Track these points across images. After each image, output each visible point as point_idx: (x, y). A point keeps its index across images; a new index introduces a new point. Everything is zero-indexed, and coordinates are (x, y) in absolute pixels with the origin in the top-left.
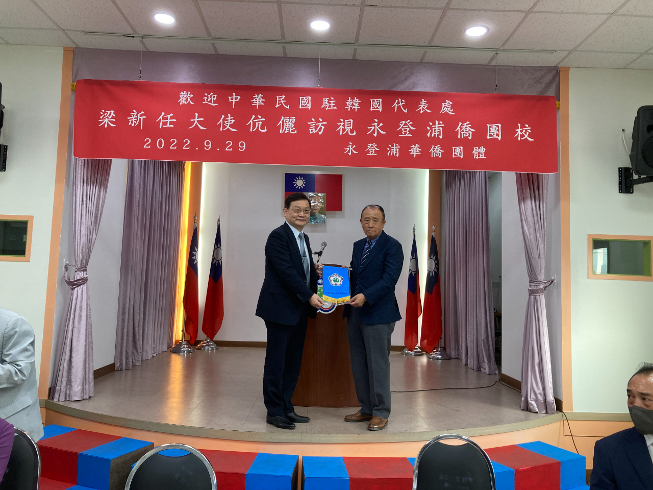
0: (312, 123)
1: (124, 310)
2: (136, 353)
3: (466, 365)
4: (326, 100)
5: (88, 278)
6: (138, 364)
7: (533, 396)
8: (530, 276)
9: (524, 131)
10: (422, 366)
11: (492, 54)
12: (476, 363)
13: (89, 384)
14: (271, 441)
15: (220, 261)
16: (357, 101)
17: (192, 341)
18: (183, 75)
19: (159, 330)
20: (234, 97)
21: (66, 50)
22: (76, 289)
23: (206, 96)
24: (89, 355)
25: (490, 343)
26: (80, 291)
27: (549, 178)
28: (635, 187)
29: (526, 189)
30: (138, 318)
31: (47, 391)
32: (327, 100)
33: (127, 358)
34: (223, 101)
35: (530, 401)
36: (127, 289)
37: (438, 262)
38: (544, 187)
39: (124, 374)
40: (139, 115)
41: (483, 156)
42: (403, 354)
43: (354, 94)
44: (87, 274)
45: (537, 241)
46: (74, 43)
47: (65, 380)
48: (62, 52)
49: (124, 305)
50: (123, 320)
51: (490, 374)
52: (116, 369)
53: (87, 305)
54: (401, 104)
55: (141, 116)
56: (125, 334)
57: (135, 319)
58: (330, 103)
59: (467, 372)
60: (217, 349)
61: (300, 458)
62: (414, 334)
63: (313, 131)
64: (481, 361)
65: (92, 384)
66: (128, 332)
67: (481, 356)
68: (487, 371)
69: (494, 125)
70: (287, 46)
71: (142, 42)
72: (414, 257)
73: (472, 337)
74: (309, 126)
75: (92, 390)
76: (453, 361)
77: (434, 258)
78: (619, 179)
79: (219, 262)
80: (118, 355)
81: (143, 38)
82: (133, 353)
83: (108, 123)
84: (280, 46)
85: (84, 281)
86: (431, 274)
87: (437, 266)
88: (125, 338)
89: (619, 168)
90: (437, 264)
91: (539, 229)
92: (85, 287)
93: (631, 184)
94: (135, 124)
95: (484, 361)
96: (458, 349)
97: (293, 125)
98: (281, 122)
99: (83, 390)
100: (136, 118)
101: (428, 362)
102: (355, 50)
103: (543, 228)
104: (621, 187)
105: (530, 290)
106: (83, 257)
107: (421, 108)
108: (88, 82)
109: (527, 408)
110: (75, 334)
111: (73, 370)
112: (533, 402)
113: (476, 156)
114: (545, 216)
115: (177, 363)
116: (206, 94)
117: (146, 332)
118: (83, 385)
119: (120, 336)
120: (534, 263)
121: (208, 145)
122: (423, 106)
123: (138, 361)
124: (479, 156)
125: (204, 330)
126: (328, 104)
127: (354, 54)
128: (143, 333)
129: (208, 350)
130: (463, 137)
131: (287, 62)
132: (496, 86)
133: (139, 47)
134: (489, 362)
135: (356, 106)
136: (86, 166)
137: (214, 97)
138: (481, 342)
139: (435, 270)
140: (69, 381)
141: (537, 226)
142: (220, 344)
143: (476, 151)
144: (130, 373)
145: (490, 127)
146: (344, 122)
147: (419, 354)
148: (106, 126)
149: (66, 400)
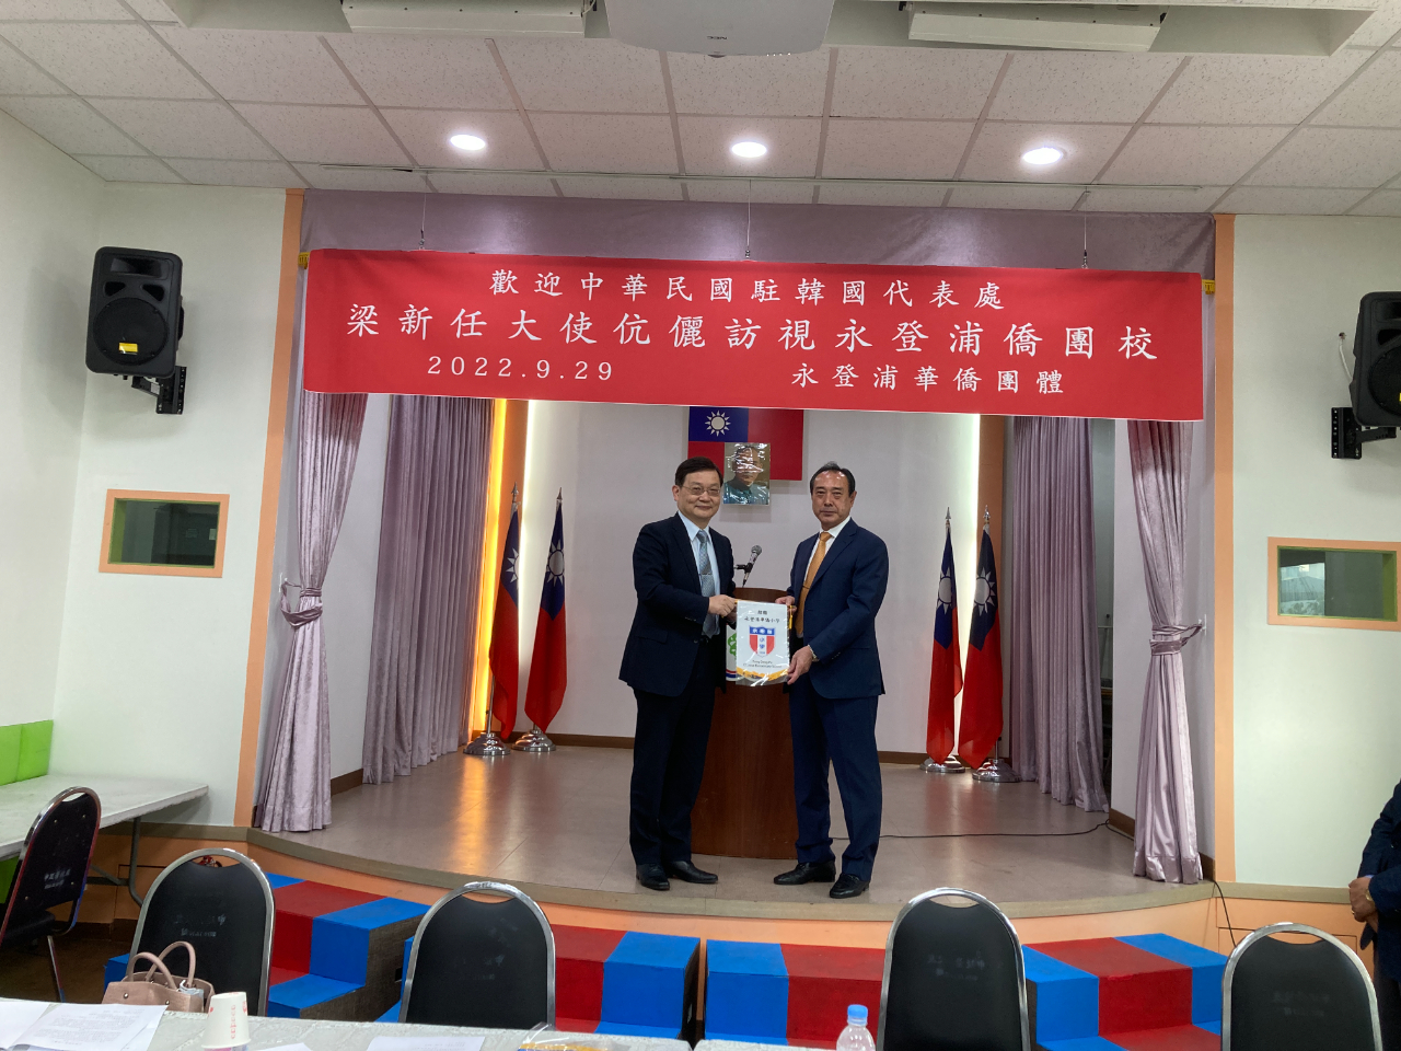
0: (734, 327)
1: (380, 669)
2: (400, 753)
3: (1048, 792)
4: (759, 284)
5: (323, 609)
6: (404, 772)
7: (1156, 849)
8: (1154, 619)
9: (1138, 341)
10: (962, 793)
11: (1079, 192)
12: (1065, 789)
13: (323, 804)
14: (650, 910)
15: (561, 578)
16: (817, 285)
17: (506, 735)
18: (498, 238)
19: (443, 710)
20: (591, 280)
21: (290, 193)
22: (302, 628)
23: (540, 279)
24: (323, 749)
25: (1093, 749)
26: (308, 632)
27: (1192, 431)
28: (1364, 445)
29: (1147, 448)
30: (405, 685)
31: (251, 813)
32: (761, 285)
33: (385, 761)
34: (570, 286)
35: (1149, 859)
36: (386, 628)
37: (995, 585)
38: (1182, 444)
39: (378, 790)
40: (419, 313)
41: (1056, 389)
42: (923, 769)
43: (811, 272)
44: (320, 602)
45: (1167, 548)
46: (305, 181)
47: (281, 791)
48: (285, 197)
49: (381, 660)
50: (379, 687)
51: (1091, 811)
52: (364, 780)
53: (321, 657)
54: (900, 291)
55: (424, 315)
56: (383, 714)
57: (400, 688)
58: (768, 290)
59: (1048, 806)
60: (553, 750)
61: (703, 943)
62: (947, 729)
63: (734, 342)
64: (1075, 784)
65: (328, 803)
66: (387, 712)
67: (1074, 776)
68: (1086, 805)
69: (1079, 329)
70: (690, 183)
71: (426, 179)
72: (948, 574)
73: (1058, 738)
74: (728, 333)
75: (328, 813)
76: (1024, 786)
77: (987, 577)
78: (1333, 431)
79: (558, 579)
80: (369, 755)
81: (427, 172)
82: (396, 752)
83: (364, 329)
84: (677, 183)
85: (316, 613)
86: (981, 608)
87: (993, 594)
88: (382, 721)
89: (1333, 410)
90: (993, 589)
91: (1172, 526)
92: (317, 625)
93: (1355, 441)
94: (413, 330)
95: (1080, 786)
96: (1034, 763)
97: (698, 332)
98: (676, 326)
99: (312, 813)
100: (414, 320)
101: (975, 786)
102: (817, 189)
103: (1179, 524)
104: (1337, 446)
105: (1153, 645)
106: (314, 571)
107: (939, 297)
108: (330, 254)
109: (1144, 873)
110: (300, 711)
111: (297, 776)
112: (1155, 861)
113: (1043, 389)
114: (1184, 502)
115: (476, 774)
116: (541, 275)
117: (419, 714)
118: (312, 804)
119: (372, 717)
120: (1161, 592)
121: (544, 369)
122: (943, 293)
123: (405, 767)
124: (1049, 389)
125: (528, 711)
126: (764, 291)
127: (816, 196)
128: (415, 713)
129: (536, 751)
130: (1018, 352)
131: (689, 211)
132: (1086, 254)
133: (422, 188)
134: (1091, 786)
135: (816, 294)
136: (322, 403)
137: (555, 280)
138: (1075, 748)
139: (990, 601)
140: (289, 796)
141: (1167, 520)
142: (559, 740)
143: (1043, 378)
144: (390, 789)
145: (1072, 333)
146: (793, 325)
147: (958, 771)
148: (361, 334)
149: (282, 830)
